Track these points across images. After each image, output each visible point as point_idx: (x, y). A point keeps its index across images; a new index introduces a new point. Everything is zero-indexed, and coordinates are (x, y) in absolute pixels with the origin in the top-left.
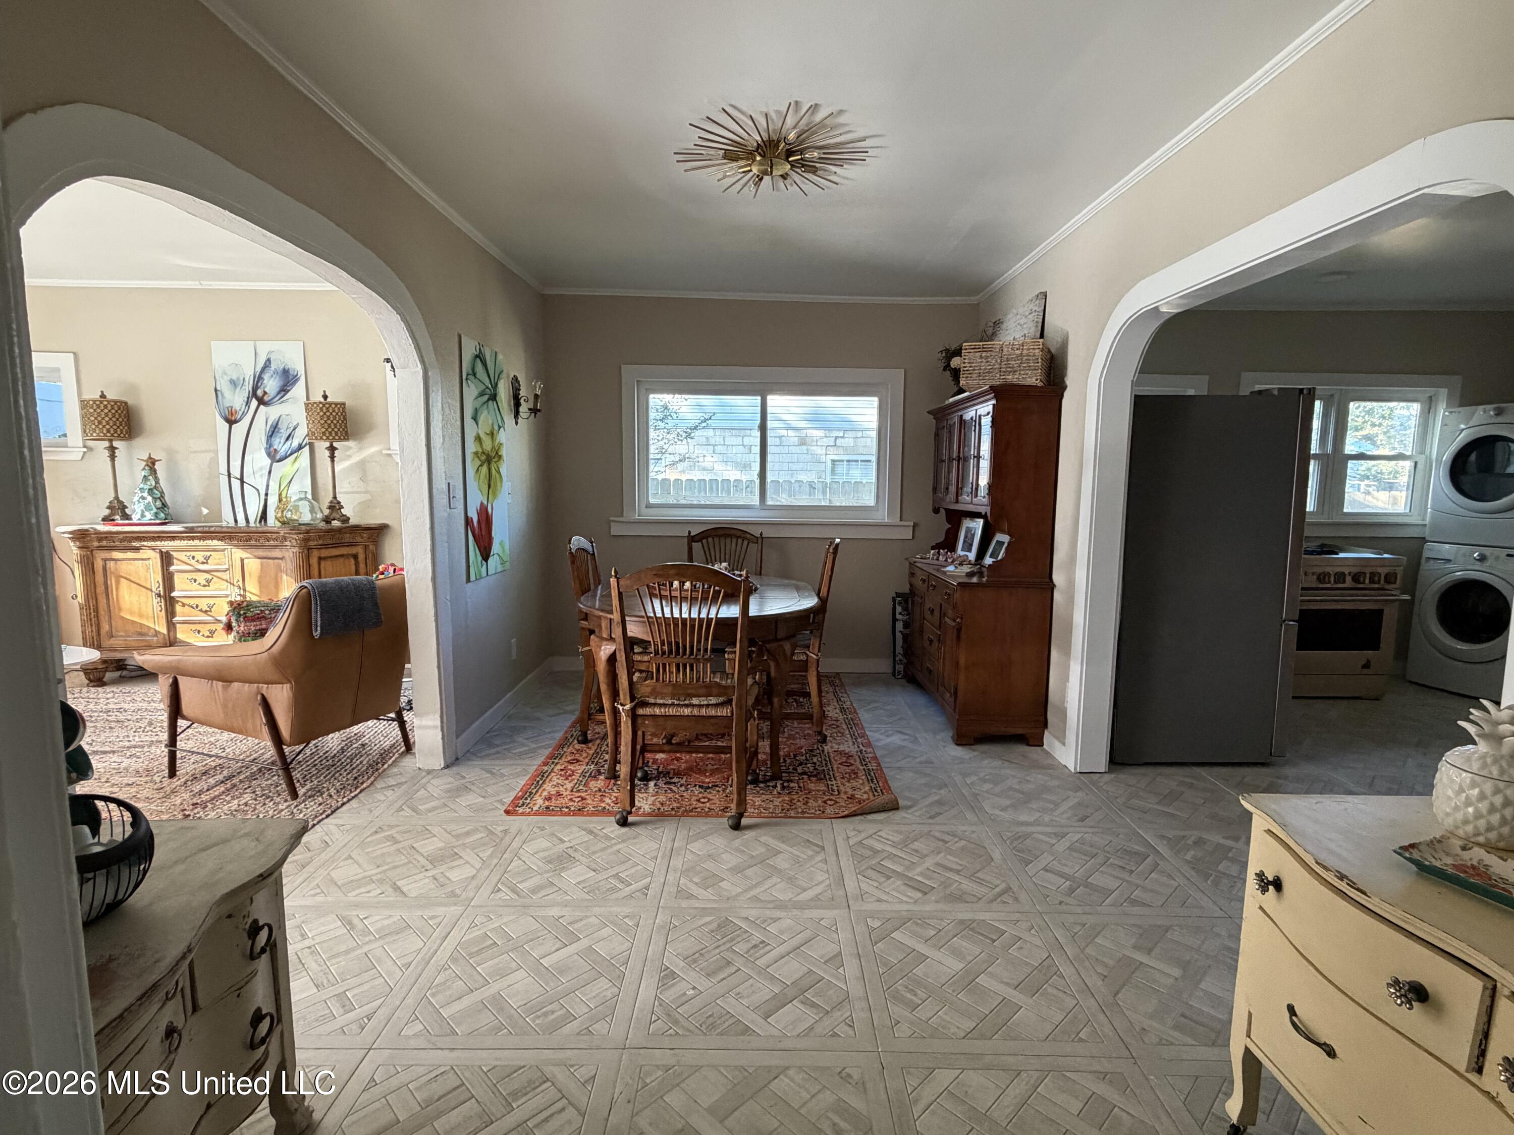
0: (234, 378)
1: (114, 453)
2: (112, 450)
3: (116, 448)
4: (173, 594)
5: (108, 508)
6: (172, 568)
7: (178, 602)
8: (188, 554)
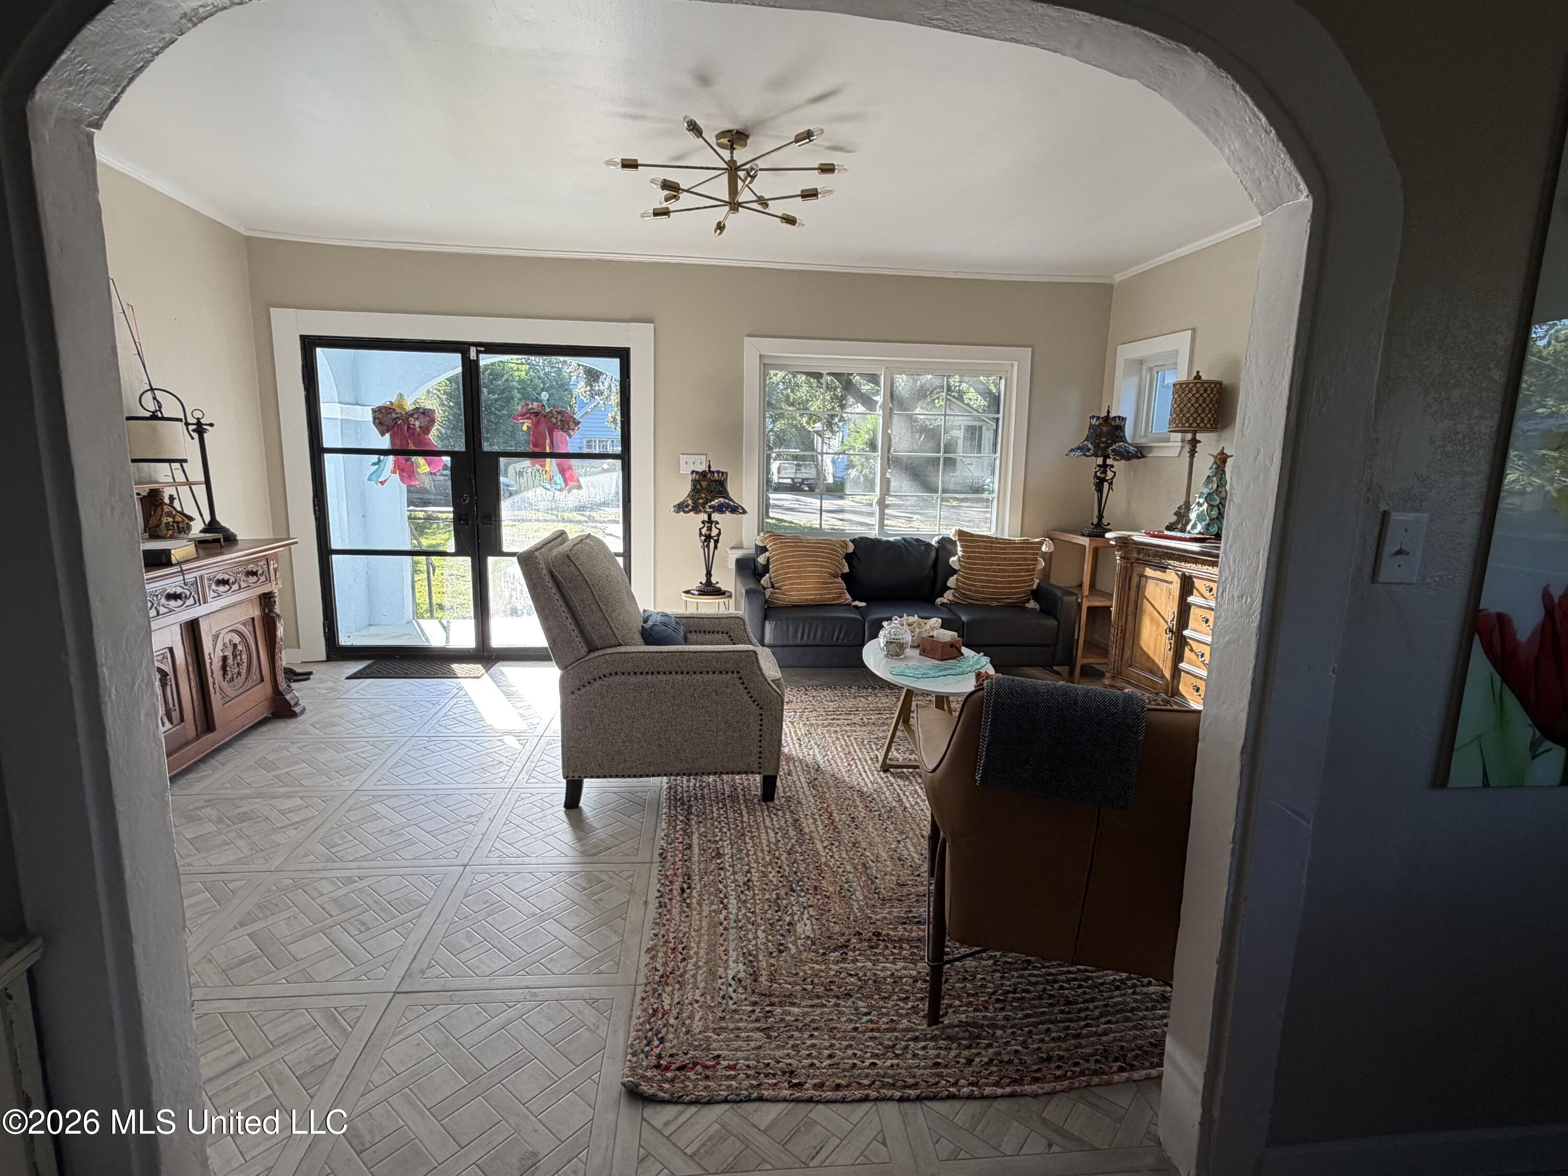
1: (1195, 447)
2: (1194, 443)
3: (1199, 442)
4: (1185, 633)
5: (1175, 514)
6: (1190, 599)
7: (1187, 644)
8: (1208, 583)
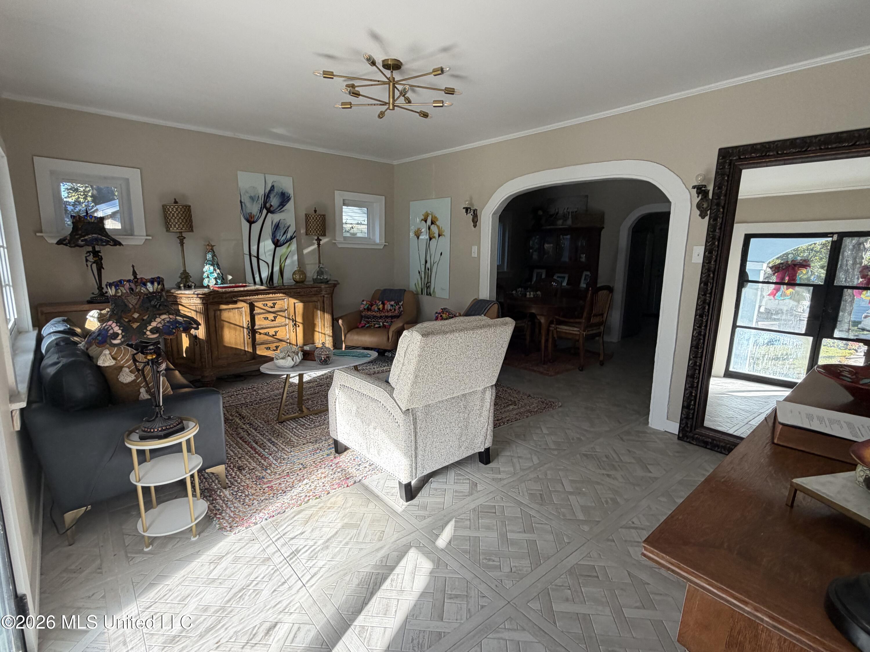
0: (252, 195)
1: (183, 240)
4: (255, 328)
6: (255, 313)
7: (257, 332)
8: (264, 303)
